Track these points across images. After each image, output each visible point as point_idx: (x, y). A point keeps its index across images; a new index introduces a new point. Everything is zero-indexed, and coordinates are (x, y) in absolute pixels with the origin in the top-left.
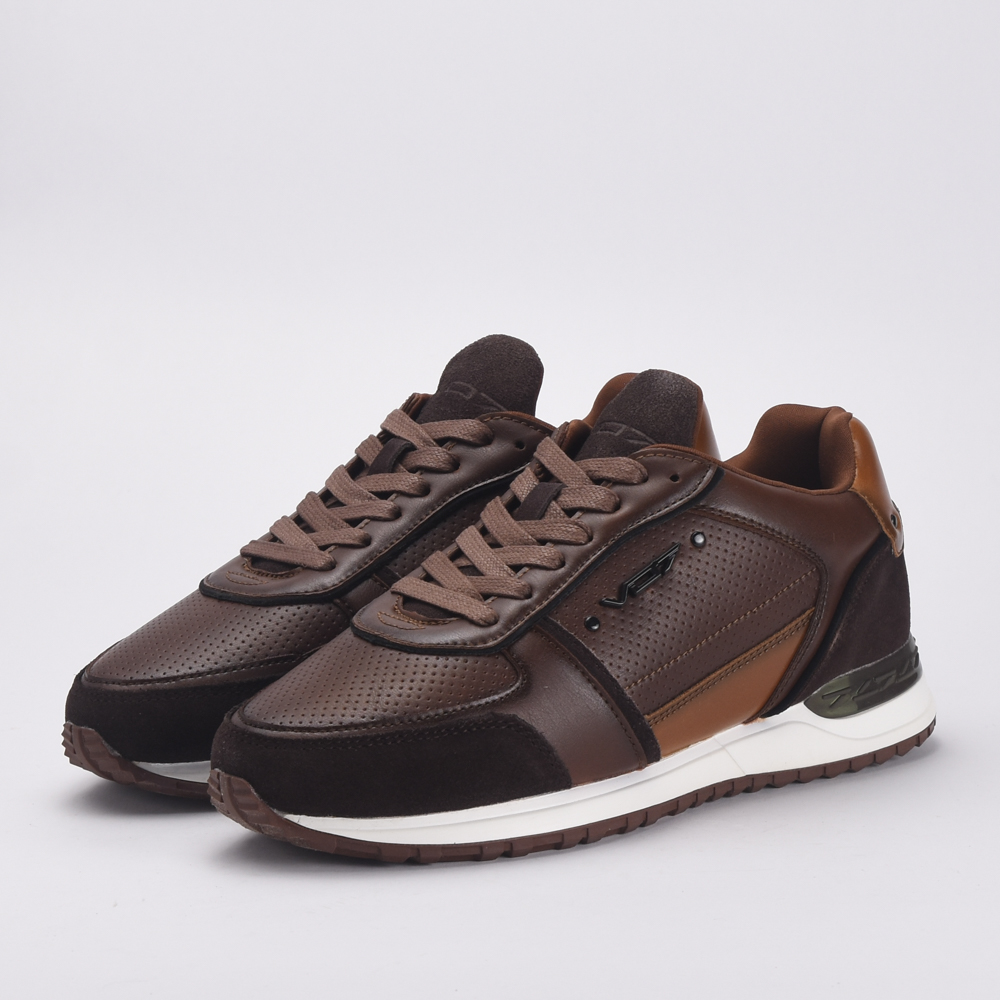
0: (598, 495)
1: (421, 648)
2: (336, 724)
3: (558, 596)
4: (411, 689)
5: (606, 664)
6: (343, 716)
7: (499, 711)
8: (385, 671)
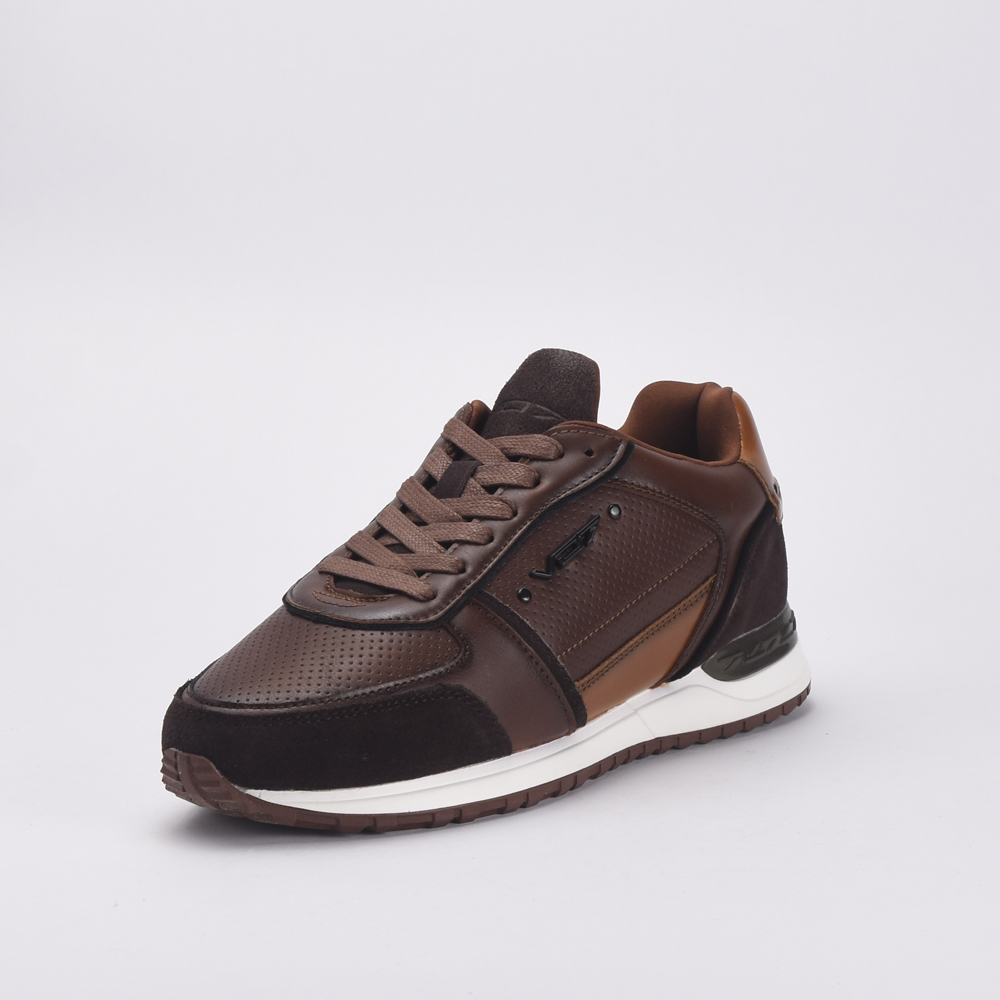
0: (516, 472)
1: (366, 624)
2: (292, 699)
3: (490, 570)
4: (361, 663)
5: (539, 633)
6: (299, 691)
7: (446, 682)
8: (333, 647)
